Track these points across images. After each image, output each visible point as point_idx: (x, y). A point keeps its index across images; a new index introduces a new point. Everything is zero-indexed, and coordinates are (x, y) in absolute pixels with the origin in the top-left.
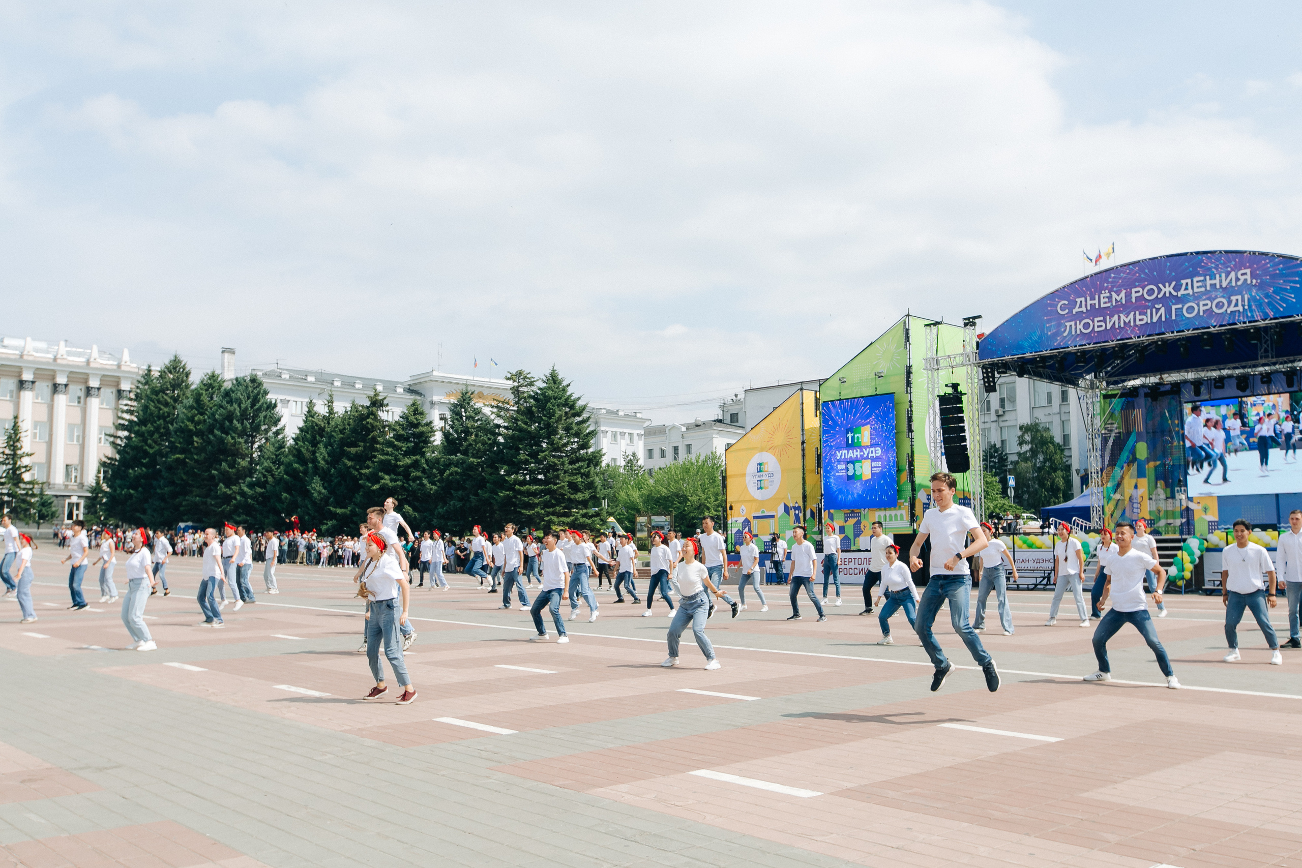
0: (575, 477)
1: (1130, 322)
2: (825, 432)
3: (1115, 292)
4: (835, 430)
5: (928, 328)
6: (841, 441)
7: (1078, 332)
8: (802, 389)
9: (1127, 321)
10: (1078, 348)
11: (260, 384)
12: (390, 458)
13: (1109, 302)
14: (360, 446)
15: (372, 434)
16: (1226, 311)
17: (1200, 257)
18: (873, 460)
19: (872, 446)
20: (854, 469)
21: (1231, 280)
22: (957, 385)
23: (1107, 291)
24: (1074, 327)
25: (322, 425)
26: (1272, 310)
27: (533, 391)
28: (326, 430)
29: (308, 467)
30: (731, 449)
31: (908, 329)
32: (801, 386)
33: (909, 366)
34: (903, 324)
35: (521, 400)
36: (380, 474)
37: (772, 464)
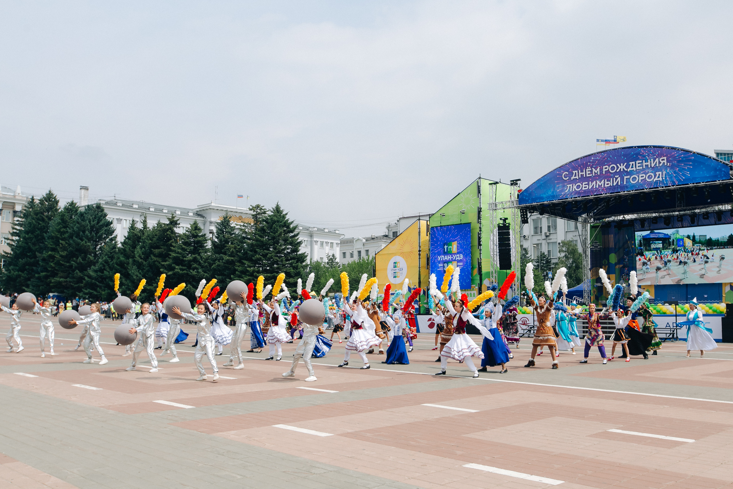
1: (601, 185)
2: (432, 245)
3: (594, 168)
4: (437, 244)
5: (491, 185)
6: (441, 250)
7: (574, 190)
8: (419, 220)
10: (573, 199)
11: (102, 210)
12: (179, 255)
13: (591, 174)
14: (161, 249)
15: (170, 241)
16: (653, 180)
17: (640, 149)
18: (458, 261)
19: (458, 253)
21: (656, 163)
22: (506, 219)
23: (590, 167)
24: (571, 187)
25: (140, 235)
26: (677, 180)
27: (265, 217)
28: (142, 238)
29: (129, 260)
30: (379, 253)
31: (480, 186)
32: (419, 218)
33: (479, 207)
34: (476, 183)
35: (258, 222)
36: (173, 265)
37: (402, 263)
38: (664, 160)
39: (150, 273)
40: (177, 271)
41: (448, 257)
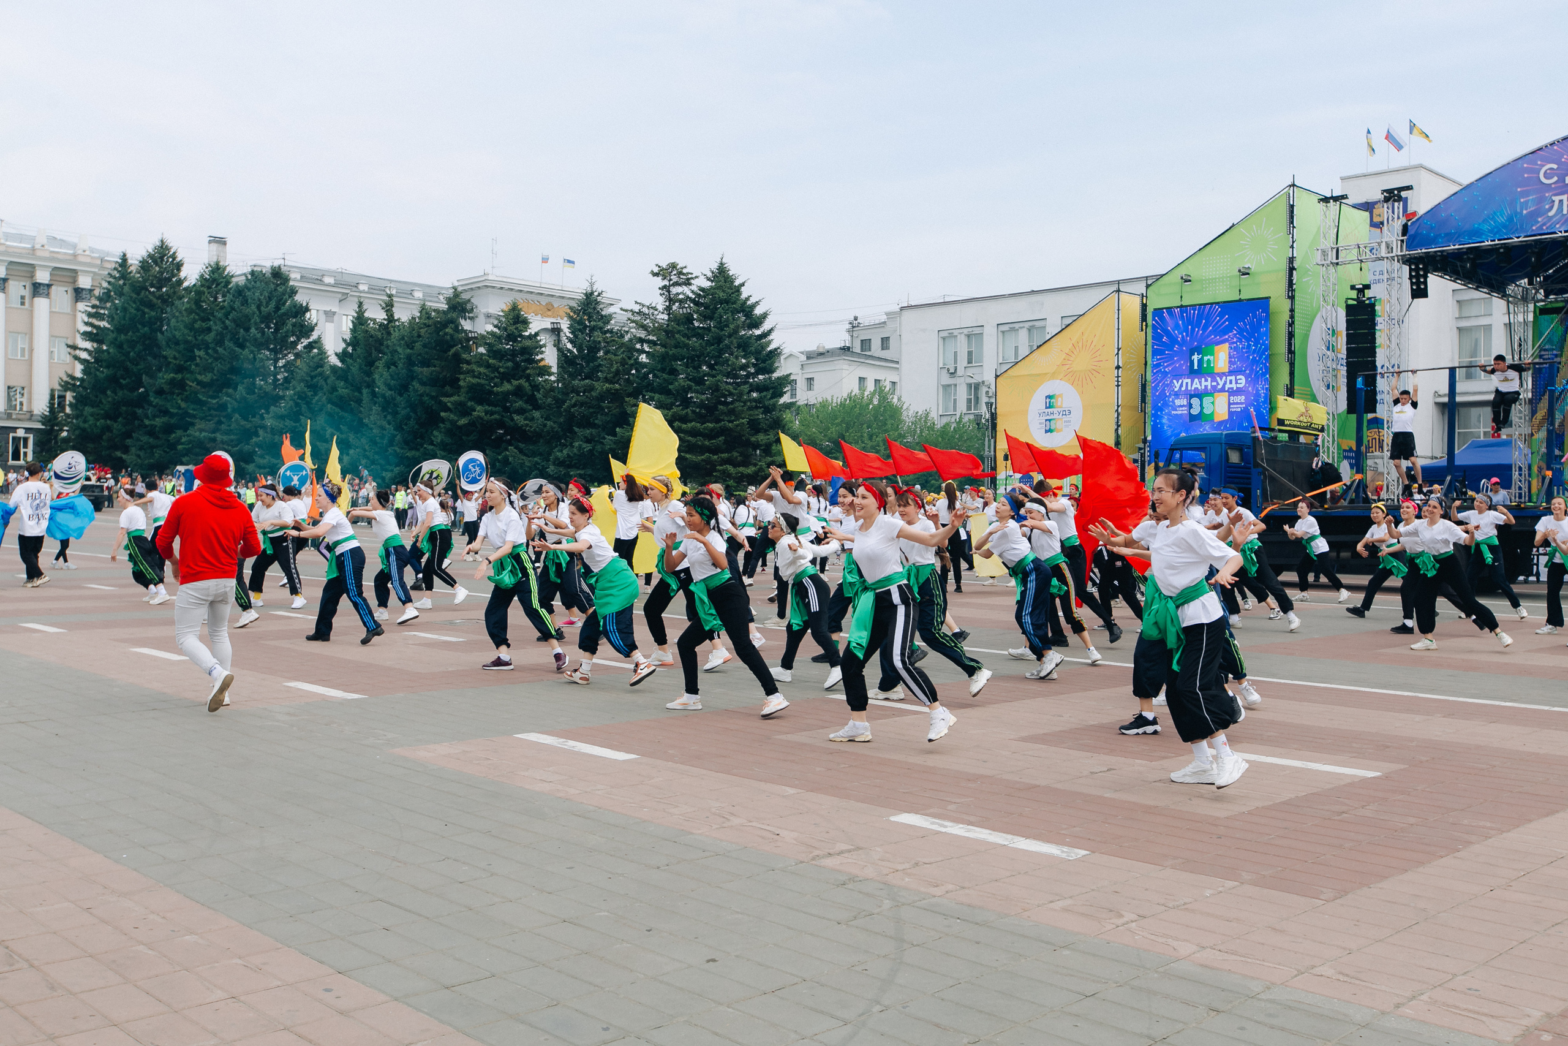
0: (756, 412)
2: (1155, 353)
4: (1171, 349)
5: (1324, 204)
6: (1181, 365)
8: (1118, 291)
11: (286, 280)
12: (483, 382)
14: (435, 366)
15: (453, 350)
18: (1232, 393)
19: (1231, 373)
22: (1367, 287)
25: (380, 337)
27: (693, 292)
28: (385, 343)
29: (361, 393)
30: (1005, 375)
31: (1292, 206)
32: (1118, 287)
33: (1291, 260)
34: (1285, 198)
35: (674, 304)
36: (469, 404)
37: (1069, 397)
40: (479, 417)
41: (1204, 383)
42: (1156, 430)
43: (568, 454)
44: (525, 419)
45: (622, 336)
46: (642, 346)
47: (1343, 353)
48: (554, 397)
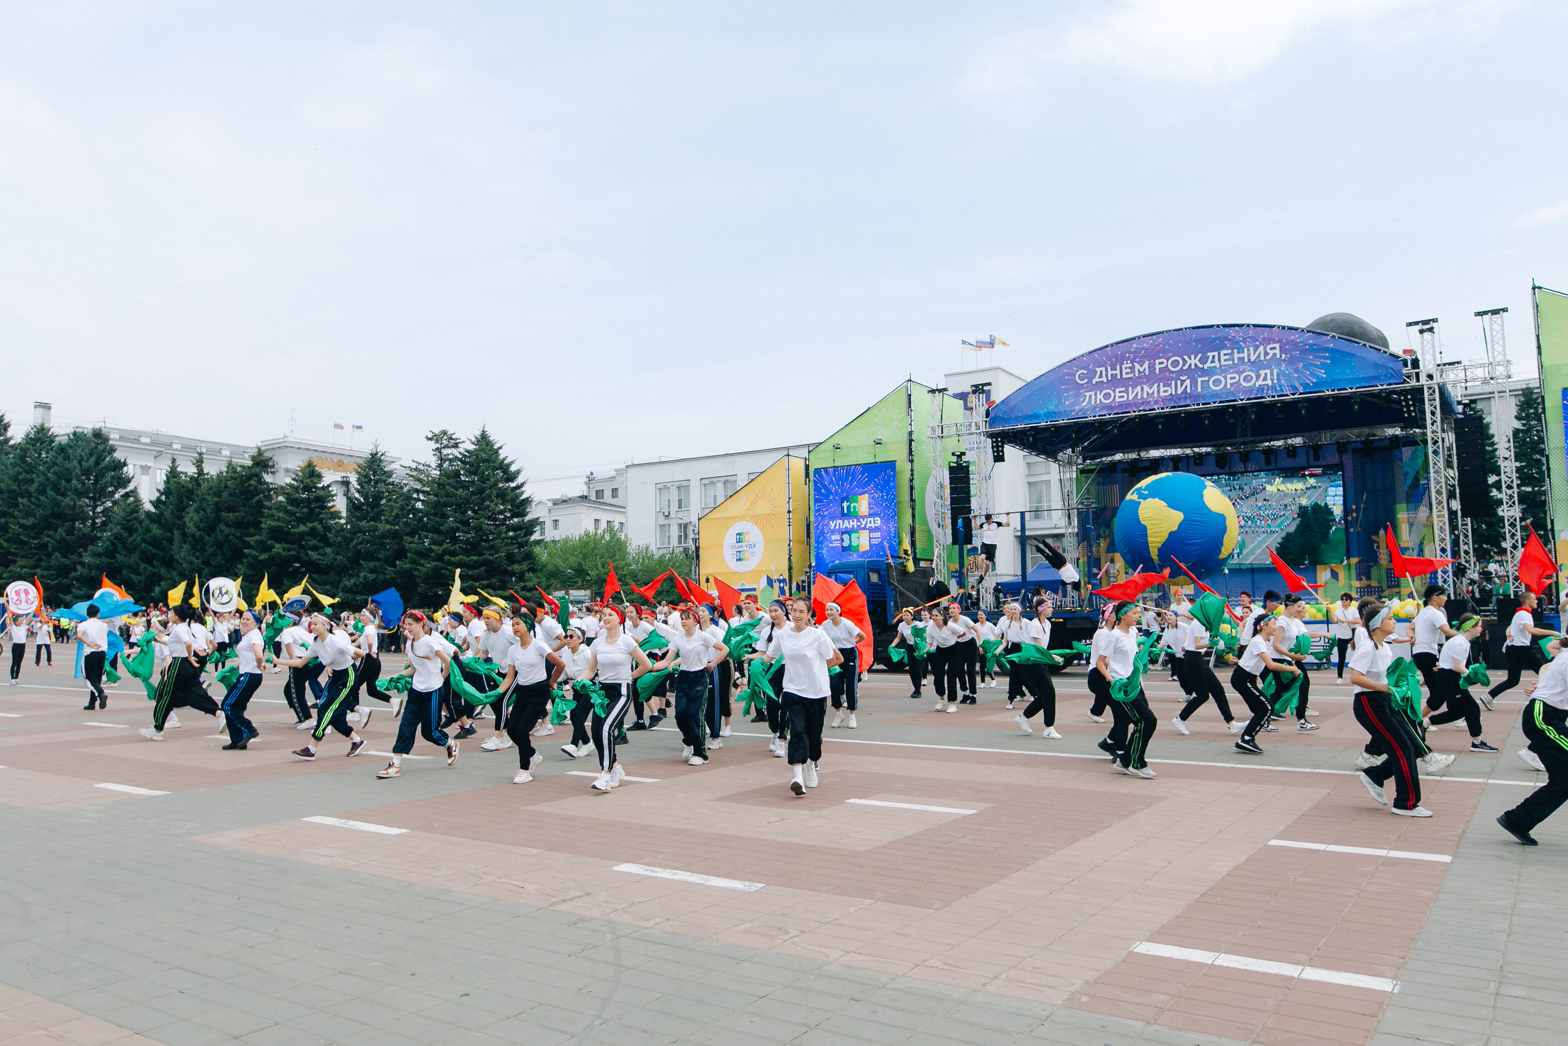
0: (512, 548)
1: (1153, 393)
2: (816, 501)
3: (1138, 363)
4: (828, 498)
5: (932, 394)
6: (835, 510)
7: (1098, 402)
8: (789, 455)
9: (1150, 392)
10: (1097, 418)
11: (107, 440)
12: (282, 524)
13: (1131, 373)
14: (240, 512)
15: (256, 499)
16: (1255, 384)
17: (1227, 330)
18: (871, 530)
19: (870, 515)
20: (850, 539)
21: (1260, 354)
22: (963, 454)
23: (1129, 362)
24: (1093, 397)
25: (191, 488)
26: (1302, 385)
27: (460, 453)
28: (195, 492)
29: (173, 534)
30: (706, 517)
31: (910, 395)
32: (788, 451)
33: (911, 433)
34: (904, 390)
35: (445, 462)
36: (269, 542)
37: (754, 534)
38: (1274, 350)
39: (219, 558)
40: (278, 553)
41: (851, 523)
42: (819, 558)
43: (355, 583)
44: (318, 555)
45: (402, 488)
46: (418, 495)
47: (948, 502)
48: (343, 536)
